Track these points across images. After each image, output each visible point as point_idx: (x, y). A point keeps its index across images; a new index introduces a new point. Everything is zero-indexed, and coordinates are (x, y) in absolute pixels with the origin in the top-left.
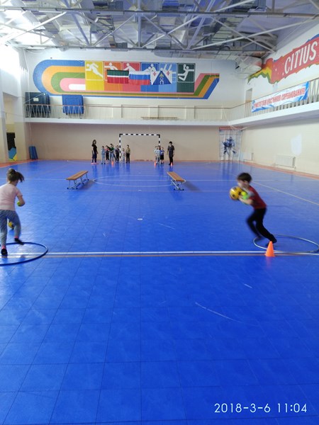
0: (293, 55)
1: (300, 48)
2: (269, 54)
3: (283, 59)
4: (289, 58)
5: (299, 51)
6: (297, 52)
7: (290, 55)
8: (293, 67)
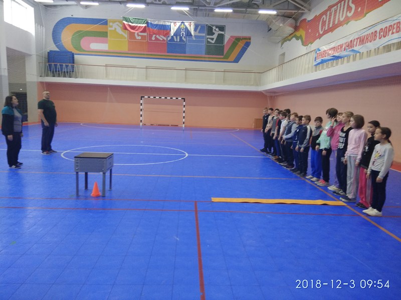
0: (328, 13)
1: (336, 4)
2: (302, 14)
3: (317, 19)
4: (324, 16)
5: (336, 7)
6: (333, 9)
7: (325, 13)
8: (329, 26)
